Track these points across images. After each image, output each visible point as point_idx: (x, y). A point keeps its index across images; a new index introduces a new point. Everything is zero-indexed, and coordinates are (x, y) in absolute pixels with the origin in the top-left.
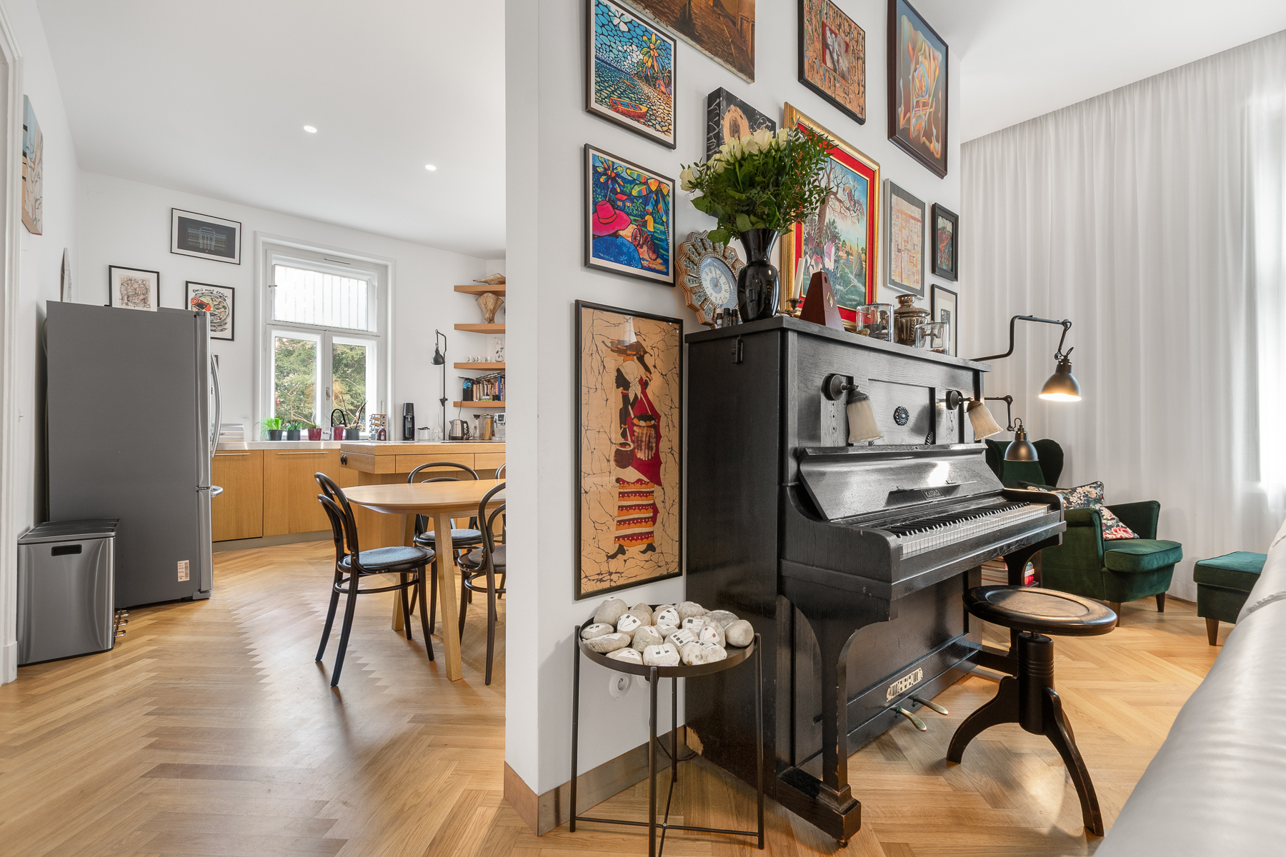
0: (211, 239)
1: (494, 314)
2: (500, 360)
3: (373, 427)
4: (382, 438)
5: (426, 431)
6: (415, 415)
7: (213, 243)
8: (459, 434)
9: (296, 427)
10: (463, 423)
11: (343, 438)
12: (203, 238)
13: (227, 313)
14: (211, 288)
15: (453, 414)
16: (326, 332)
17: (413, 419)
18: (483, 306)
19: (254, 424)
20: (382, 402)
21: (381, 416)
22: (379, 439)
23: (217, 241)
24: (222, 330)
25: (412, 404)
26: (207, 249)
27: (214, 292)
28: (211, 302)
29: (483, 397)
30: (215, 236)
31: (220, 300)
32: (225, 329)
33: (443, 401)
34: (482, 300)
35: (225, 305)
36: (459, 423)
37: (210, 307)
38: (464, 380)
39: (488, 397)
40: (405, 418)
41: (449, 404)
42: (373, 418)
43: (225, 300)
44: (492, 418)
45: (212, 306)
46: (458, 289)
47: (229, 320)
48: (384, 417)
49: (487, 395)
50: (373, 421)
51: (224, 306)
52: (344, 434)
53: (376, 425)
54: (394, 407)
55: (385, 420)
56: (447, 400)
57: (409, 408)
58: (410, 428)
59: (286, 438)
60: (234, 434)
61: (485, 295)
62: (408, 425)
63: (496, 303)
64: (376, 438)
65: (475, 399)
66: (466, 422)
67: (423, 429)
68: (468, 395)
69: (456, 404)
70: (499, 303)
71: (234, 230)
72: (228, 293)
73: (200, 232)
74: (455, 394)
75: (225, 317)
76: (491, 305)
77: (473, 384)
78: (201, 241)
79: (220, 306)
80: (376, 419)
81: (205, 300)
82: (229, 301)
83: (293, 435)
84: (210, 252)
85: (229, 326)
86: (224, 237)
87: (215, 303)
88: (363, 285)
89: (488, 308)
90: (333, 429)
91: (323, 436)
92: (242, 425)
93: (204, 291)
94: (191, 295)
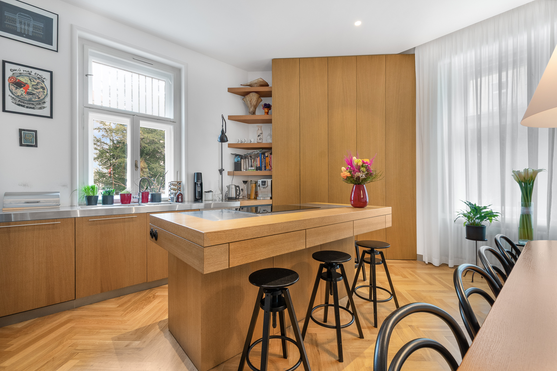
0: (29, 25)
1: (255, 109)
2: (260, 141)
3: (172, 191)
4: (180, 200)
5: (211, 193)
6: (203, 182)
7: (31, 29)
8: (233, 195)
9: (109, 193)
10: (236, 187)
11: (149, 200)
12: (21, 23)
13: (45, 93)
14: (30, 70)
15: (228, 180)
16: (135, 117)
17: (201, 184)
18: (249, 102)
19: (73, 191)
20: (178, 172)
21: (178, 182)
22: (177, 201)
23: (35, 27)
24: (40, 108)
25: (201, 173)
26: (24, 34)
27: (33, 74)
28: (29, 82)
29: (249, 168)
30: (32, 23)
31: (38, 81)
32: (44, 107)
33: (221, 171)
34: (248, 98)
35: (44, 86)
36: (233, 187)
37: (28, 87)
38: (234, 156)
39: (253, 168)
40: (195, 184)
41: (225, 173)
42: (171, 184)
43: (43, 82)
44: (256, 183)
45: (30, 85)
46: (231, 90)
47: (48, 100)
48: (179, 183)
49: (252, 166)
50: (172, 187)
51: (42, 88)
52: (150, 197)
53: (174, 189)
54: (187, 175)
55: (181, 186)
56: (224, 170)
57: (199, 176)
58: (199, 192)
59: (101, 202)
60: (50, 202)
61: (251, 94)
62: (198, 189)
63: (258, 101)
64: (175, 201)
65: (242, 169)
66: (238, 187)
67: (208, 192)
68: (237, 167)
69: (229, 174)
70: (259, 101)
71: (51, 20)
72: (47, 76)
73: (17, 17)
74: (228, 166)
75: (44, 97)
76: (254, 102)
77: (241, 159)
78: (18, 25)
79: (39, 87)
80: (173, 184)
81: (23, 80)
82: (47, 83)
83: (108, 199)
84: (28, 37)
85: (48, 104)
86: (42, 25)
87: (33, 83)
88: (162, 84)
89: (252, 104)
90: (141, 194)
91: (132, 200)
92: (58, 192)
93: (22, 72)
94: (8, 74)
